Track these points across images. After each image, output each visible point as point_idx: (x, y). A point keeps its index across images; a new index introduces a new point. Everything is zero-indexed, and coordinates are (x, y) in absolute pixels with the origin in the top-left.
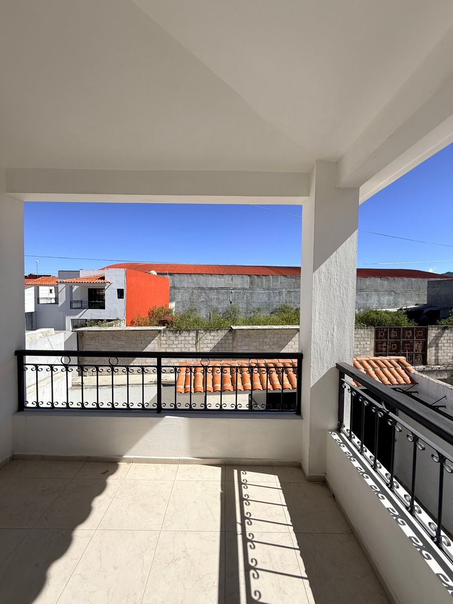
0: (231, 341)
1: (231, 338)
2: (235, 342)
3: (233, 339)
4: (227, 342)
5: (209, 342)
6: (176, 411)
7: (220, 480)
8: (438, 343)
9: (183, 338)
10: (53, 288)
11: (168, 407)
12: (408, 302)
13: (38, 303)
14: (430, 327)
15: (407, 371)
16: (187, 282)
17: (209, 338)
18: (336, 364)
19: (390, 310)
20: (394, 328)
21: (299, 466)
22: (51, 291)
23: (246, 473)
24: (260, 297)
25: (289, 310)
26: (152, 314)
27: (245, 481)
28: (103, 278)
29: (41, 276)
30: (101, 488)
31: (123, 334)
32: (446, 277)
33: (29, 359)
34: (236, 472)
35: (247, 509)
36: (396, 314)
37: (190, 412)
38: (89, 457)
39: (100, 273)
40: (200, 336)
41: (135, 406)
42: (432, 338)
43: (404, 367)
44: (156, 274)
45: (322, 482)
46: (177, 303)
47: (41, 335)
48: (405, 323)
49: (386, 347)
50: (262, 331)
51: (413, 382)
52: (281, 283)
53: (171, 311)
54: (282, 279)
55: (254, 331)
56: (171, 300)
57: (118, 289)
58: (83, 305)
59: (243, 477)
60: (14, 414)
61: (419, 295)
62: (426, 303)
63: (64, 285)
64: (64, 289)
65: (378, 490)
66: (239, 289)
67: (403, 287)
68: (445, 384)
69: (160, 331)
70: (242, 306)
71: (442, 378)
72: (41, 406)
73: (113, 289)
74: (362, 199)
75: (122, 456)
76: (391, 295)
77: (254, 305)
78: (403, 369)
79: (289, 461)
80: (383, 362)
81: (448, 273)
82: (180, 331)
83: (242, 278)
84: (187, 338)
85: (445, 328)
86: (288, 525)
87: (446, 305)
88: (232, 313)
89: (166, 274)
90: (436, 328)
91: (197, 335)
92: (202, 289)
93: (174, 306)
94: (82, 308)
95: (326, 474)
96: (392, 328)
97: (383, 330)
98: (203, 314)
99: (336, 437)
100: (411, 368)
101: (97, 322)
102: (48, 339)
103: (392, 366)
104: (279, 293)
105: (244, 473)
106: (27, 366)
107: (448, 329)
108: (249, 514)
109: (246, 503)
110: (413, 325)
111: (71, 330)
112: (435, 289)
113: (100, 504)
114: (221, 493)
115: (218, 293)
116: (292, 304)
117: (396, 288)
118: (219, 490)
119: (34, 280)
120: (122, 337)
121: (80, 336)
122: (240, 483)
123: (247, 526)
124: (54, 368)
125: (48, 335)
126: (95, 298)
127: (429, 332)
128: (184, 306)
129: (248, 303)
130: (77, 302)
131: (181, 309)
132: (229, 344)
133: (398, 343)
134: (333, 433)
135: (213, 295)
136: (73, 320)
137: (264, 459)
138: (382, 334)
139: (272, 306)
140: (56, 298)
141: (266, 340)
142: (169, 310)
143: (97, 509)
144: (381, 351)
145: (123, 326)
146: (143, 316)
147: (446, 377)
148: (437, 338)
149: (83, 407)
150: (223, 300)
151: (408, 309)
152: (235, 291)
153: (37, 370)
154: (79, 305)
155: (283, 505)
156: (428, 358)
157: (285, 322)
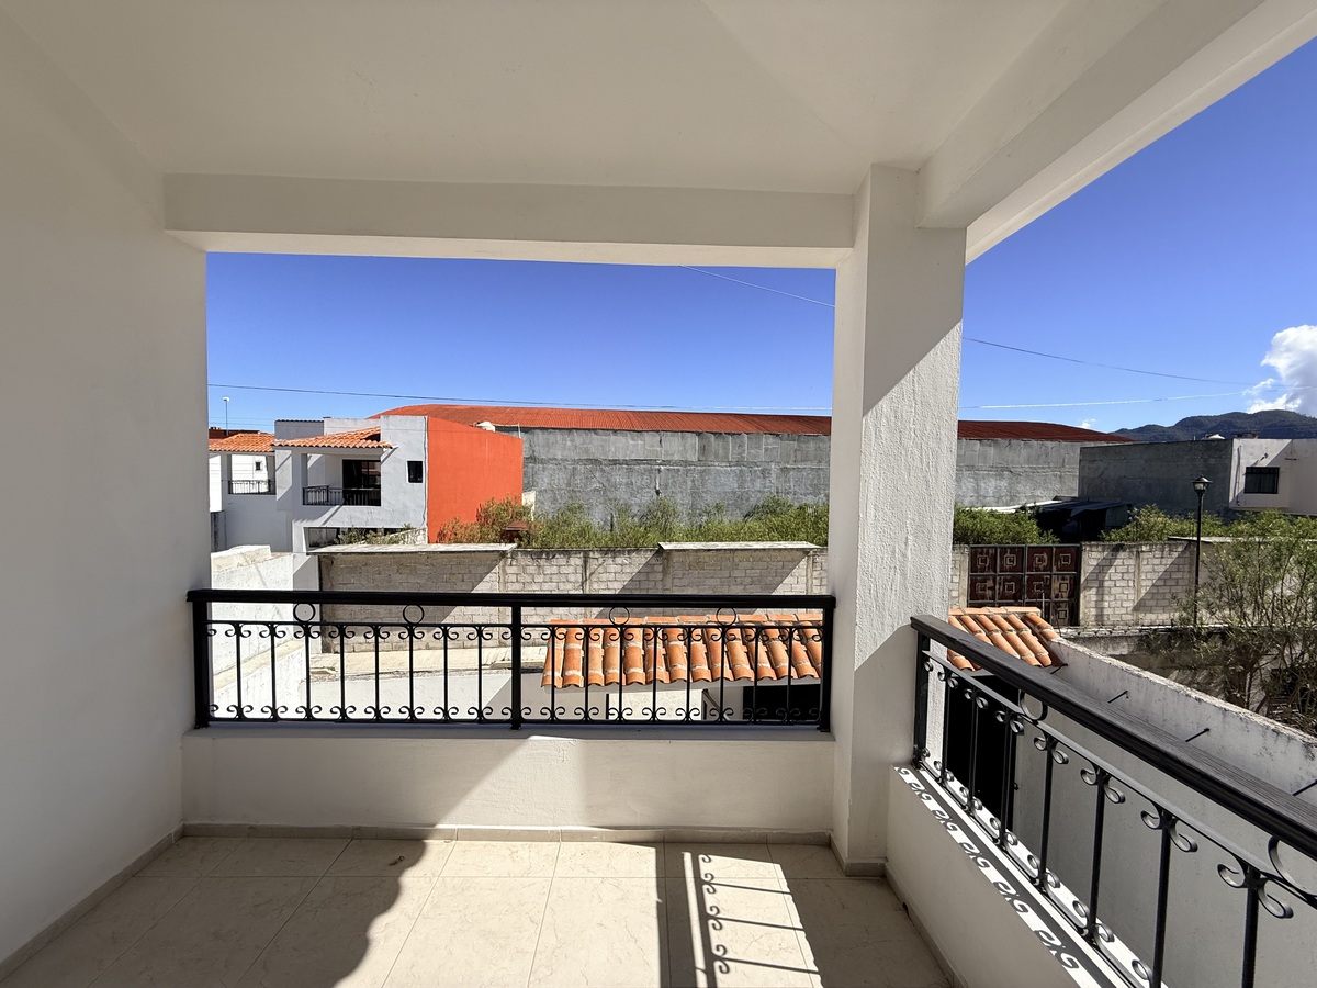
0: (660, 576)
1: (660, 568)
2: (669, 578)
3: (665, 572)
4: (651, 577)
5: (612, 577)
6: (553, 725)
7: (654, 875)
8: (1103, 581)
9: (555, 570)
10: (262, 459)
11: (535, 715)
12: (1039, 493)
13: (230, 492)
14: (1086, 547)
15: (1044, 639)
16: (563, 447)
17: (613, 568)
18: (911, 618)
19: (1001, 510)
20: (1011, 548)
21: (826, 843)
22: (258, 465)
23: (710, 860)
24: (723, 480)
25: (784, 509)
26: (484, 518)
27: (709, 876)
28: (376, 437)
29: (236, 432)
30: (387, 896)
31: (423, 560)
32: (1120, 439)
33: (218, 610)
34: (688, 857)
35: (716, 938)
36: (1015, 517)
37: (585, 726)
38: (358, 828)
39: (369, 426)
40: (593, 564)
41: (462, 715)
42: (1091, 568)
43: (1037, 631)
44: (493, 429)
45: (878, 876)
46: (540, 492)
47: (242, 561)
48: (1033, 536)
49: (993, 589)
50: (728, 555)
51: (1057, 662)
52: (766, 450)
53: (526, 510)
54: (768, 441)
55: (710, 553)
56: (527, 488)
57: (409, 462)
58: (332, 497)
59: (705, 868)
60: (187, 733)
61: (1061, 477)
62: (1076, 495)
63: (289, 452)
64: (290, 461)
65: (1013, 891)
66: (676, 463)
67: (1029, 461)
68: (1124, 665)
69: (503, 554)
70: (681, 500)
71: (1118, 653)
72: (248, 715)
73: (399, 461)
74: (972, 253)
75: (434, 825)
76: (1001, 477)
77: (709, 498)
78: (1034, 633)
79: (804, 832)
80: (992, 620)
81: (1122, 431)
82: (548, 554)
83: (682, 437)
84: (564, 570)
85: (1118, 549)
86: (809, 972)
87: (1118, 500)
88: (660, 514)
89: (516, 429)
90: (1100, 549)
91: (585, 562)
92: (595, 462)
93: (533, 500)
94: (329, 503)
95: (886, 859)
96: (1006, 548)
97: (987, 553)
98: (596, 518)
99: (910, 778)
100: (1050, 630)
101: (364, 534)
102: (257, 568)
103: (1011, 628)
104: (763, 472)
105: (707, 859)
106: (214, 626)
107: (1124, 551)
108: (721, 949)
109: (714, 925)
110: (1051, 541)
111: (305, 550)
112: (1095, 465)
113: (386, 931)
114: (658, 903)
115: (630, 471)
116: (790, 497)
117: (1012, 462)
118: (654, 898)
119: (220, 441)
120: (418, 566)
121: (325, 564)
122: (699, 882)
123: (718, 974)
124: (277, 630)
125: (257, 559)
126: (359, 481)
127: (1085, 556)
128: (554, 500)
129: (695, 494)
130: (317, 489)
131: (547, 507)
132: (656, 581)
133: (1019, 580)
134: (903, 770)
135: (619, 476)
136: (307, 530)
137: (750, 828)
138: (984, 561)
139: (748, 500)
140: (269, 481)
141: (736, 573)
142: (524, 508)
143: (382, 943)
144: (983, 597)
145: (420, 543)
146: (465, 522)
147: (1125, 651)
148: (1102, 568)
149: (344, 718)
150: (639, 488)
151: (1039, 507)
152: (668, 467)
153: (239, 633)
154: (322, 497)
155: (794, 929)
156: (1081, 611)
157: (776, 534)
